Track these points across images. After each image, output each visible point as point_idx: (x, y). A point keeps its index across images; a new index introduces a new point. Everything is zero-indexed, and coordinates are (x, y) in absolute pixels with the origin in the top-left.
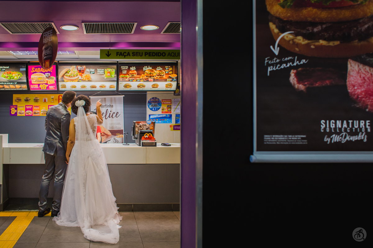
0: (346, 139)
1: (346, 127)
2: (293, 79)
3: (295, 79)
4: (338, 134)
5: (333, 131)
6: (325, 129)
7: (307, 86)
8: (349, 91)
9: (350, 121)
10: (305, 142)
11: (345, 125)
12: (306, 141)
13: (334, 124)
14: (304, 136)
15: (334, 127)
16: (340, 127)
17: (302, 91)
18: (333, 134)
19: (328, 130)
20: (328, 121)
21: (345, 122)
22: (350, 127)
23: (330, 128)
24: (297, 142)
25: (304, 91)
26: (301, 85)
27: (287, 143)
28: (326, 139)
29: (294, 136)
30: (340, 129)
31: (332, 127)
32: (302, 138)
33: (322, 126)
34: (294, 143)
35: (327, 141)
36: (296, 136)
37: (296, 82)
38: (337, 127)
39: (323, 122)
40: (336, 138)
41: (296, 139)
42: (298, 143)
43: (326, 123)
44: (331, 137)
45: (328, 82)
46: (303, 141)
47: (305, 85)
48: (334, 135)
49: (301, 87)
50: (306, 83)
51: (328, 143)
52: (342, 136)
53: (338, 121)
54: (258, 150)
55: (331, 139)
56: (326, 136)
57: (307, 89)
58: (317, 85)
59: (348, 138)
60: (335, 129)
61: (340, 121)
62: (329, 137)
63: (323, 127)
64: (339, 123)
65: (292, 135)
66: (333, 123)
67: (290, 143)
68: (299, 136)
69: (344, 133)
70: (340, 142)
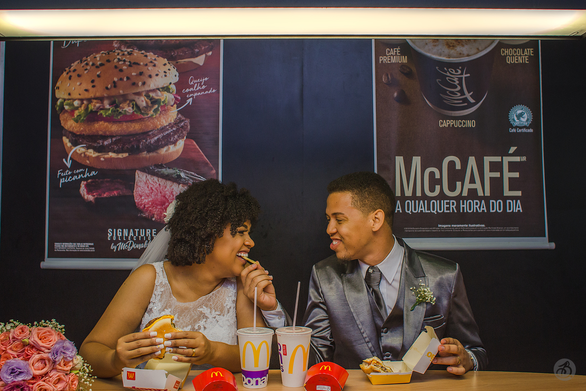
0: (132, 247)
1: (133, 235)
2: (84, 190)
3: (85, 190)
4: (125, 242)
5: (119, 239)
6: (112, 237)
7: (96, 196)
8: (136, 201)
9: (137, 230)
10: (93, 250)
11: (131, 234)
12: (94, 248)
13: (121, 233)
14: (92, 244)
15: (121, 235)
16: (127, 235)
17: (91, 201)
18: (120, 242)
19: (114, 239)
20: (115, 230)
21: (131, 230)
22: (137, 235)
23: (117, 237)
24: (85, 249)
25: (93, 201)
26: (90, 196)
27: (76, 250)
28: (113, 247)
29: (82, 244)
30: (127, 238)
31: (118, 235)
32: (90, 246)
33: (109, 234)
34: (82, 251)
35: (114, 249)
36: (84, 244)
37: (85, 193)
38: (124, 235)
39: (110, 230)
40: (122, 246)
41: (84, 246)
42: (86, 251)
43: (113, 232)
44: (117, 245)
45: (115, 193)
46: (90, 248)
47: (94, 196)
48: (121, 243)
49: (90, 198)
50: (95, 194)
51: (115, 251)
52: (128, 244)
53: (124, 230)
54: (49, 257)
55: (118, 247)
56: (113, 244)
57: (96, 199)
58: (105, 195)
59: (133, 246)
60: (122, 237)
61: (127, 230)
62: (115, 245)
63: (109, 236)
64: (125, 232)
65: (81, 243)
66: (120, 231)
67: (78, 251)
68: (87, 244)
69: (131, 242)
70: (126, 250)
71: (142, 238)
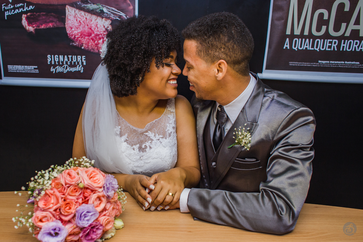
0: (67, 70)
1: (67, 61)
2: (25, 22)
3: (26, 22)
4: (61, 66)
5: (57, 64)
6: (51, 62)
7: (35, 28)
8: (68, 32)
9: (70, 56)
10: (37, 71)
11: (66, 59)
12: (38, 70)
13: (58, 58)
14: (36, 67)
15: (58, 60)
16: (62, 60)
17: (32, 32)
18: (57, 65)
19: (53, 63)
20: (53, 56)
21: (66, 56)
22: (70, 60)
23: (55, 62)
24: (31, 71)
25: (33, 32)
26: (30, 27)
27: (24, 72)
28: (52, 70)
29: (28, 67)
30: (63, 62)
31: (56, 60)
32: (35, 69)
33: (48, 59)
34: (29, 72)
35: (53, 71)
36: (30, 67)
37: (27, 25)
38: (60, 60)
39: (49, 56)
40: (59, 69)
41: (30, 68)
42: (32, 72)
43: (51, 57)
44: (56, 68)
45: (50, 25)
46: (35, 70)
47: (34, 27)
48: (58, 67)
49: (31, 29)
50: (34, 26)
51: (54, 72)
52: (64, 67)
53: (60, 56)
54: (5, 76)
55: (56, 70)
56: (52, 67)
57: (35, 30)
58: (43, 27)
59: (68, 69)
60: (59, 62)
61: (62, 56)
62: (54, 68)
63: (49, 60)
64: (61, 57)
65: (28, 65)
66: (57, 57)
67: (26, 72)
68: (32, 67)
69: (66, 65)
70: (62, 72)
71: (75, 63)
